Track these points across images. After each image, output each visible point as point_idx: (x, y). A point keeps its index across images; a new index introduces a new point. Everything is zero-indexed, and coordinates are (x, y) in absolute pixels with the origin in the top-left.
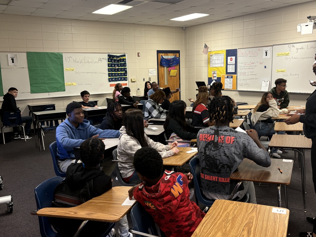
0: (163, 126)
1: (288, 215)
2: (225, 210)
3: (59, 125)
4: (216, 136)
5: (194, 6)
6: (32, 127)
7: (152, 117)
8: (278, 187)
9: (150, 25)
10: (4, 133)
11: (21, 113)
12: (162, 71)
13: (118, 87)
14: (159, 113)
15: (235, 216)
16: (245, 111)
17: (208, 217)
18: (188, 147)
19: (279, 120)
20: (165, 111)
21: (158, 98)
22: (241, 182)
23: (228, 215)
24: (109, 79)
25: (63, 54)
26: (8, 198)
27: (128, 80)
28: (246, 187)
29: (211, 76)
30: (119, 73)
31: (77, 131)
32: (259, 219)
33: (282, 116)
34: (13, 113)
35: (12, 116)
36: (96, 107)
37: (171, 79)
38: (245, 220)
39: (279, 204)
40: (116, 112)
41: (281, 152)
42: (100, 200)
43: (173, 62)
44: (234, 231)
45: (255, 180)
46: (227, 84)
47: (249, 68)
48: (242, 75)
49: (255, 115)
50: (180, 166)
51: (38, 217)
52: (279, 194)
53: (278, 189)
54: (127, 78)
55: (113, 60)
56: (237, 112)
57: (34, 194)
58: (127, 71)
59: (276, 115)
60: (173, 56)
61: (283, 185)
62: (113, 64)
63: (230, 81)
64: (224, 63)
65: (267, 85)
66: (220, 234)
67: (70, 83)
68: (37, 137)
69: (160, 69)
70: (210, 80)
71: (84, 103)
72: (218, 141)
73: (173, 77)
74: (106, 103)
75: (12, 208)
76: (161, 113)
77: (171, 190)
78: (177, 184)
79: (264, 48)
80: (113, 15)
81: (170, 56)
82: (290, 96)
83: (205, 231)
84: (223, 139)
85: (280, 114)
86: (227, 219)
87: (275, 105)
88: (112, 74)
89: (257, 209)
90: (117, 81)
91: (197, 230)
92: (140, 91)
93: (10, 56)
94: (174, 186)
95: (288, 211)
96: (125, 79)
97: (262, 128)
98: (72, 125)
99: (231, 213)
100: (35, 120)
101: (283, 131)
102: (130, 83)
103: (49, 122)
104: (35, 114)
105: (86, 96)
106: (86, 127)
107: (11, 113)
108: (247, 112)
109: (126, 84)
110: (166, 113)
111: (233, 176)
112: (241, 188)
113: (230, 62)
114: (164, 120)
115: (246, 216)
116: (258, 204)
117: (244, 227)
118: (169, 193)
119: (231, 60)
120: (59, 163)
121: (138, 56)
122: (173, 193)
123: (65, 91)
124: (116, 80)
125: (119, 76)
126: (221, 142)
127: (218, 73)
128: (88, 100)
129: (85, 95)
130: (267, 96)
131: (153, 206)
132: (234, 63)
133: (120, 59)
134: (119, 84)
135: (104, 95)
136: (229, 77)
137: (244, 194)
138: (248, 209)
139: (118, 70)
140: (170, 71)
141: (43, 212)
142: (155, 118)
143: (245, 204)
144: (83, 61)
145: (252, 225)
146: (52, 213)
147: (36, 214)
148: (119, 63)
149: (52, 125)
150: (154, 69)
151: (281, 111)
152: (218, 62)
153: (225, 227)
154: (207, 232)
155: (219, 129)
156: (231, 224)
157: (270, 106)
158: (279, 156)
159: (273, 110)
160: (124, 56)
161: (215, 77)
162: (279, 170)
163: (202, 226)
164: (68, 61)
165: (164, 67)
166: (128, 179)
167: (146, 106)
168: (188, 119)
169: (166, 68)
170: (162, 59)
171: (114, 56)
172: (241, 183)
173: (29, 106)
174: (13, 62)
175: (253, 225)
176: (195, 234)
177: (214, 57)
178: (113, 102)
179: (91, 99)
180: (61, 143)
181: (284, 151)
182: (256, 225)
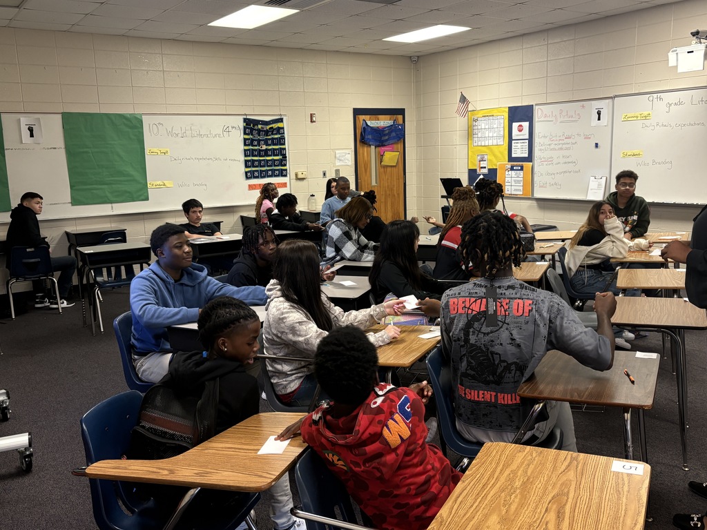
0: (367, 278)
1: (647, 476)
2: (506, 466)
3: (134, 276)
4: (491, 300)
5: (438, 10)
6: (75, 281)
7: (343, 259)
8: (626, 414)
9: (337, 51)
10: (13, 294)
11: (50, 250)
12: (365, 154)
13: (267, 192)
14: (358, 249)
15: (527, 480)
16: (552, 244)
17: (467, 481)
18: (423, 325)
19: (628, 264)
20: (372, 244)
21: (356, 215)
22: (541, 403)
23: (513, 476)
24: (246, 173)
25: (144, 118)
26: (21, 440)
27: (288, 175)
28: (553, 414)
29: (475, 165)
30: (270, 160)
31: (179, 288)
32: (582, 487)
33: (633, 254)
34: (33, 249)
35: (31, 255)
36: (218, 235)
37: (385, 172)
38: (550, 488)
39: (626, 451)
40: (262, 247)
41: (631, 336)
42: (227, 442)
43: (389, 134)
44: (527, 512)
45: (574, 399)
46: (510, 184)
47: (561, 149)
48: (545, 163)
49: (574, 252)
50: (404, 368)
51: (88, 482)
52: (626, 430)
53: (626, 418)
54: (286, 170)
55: (255, 130)
56: (533, 245)
57: (80, 430)
58: (287, 155)
59: (621, 253)
60: (389, 122)
61: (636, 410)
62: (255, 140)
63: (518, 177)
64: (504, 136)
65: (599, 185)
66: (494, 519)
67: (158, 183)
68: (85, 302)
69: (361, 150)
70: (472, 173)
71: (190, 228)
72: (495, 311)
73: (389, 169)
74: (241, 228)
75: (31, 461)
76: (362, 248)
77: (382, 430)
78: (397, 417)
79: (593, 102)
80: (255, 29)
81: (383, 122)
82: (652, 210)
83: (461, 512)
84: (506, 307)
85: (629, 251)
86: (510, 487)
87: (618, 230)
88: (254, 161)
89: (578, 464)
90: (264, 177)
91: (444, 512)
92: (315, 200)
93: (25, 121)
94: (390, 422)
95: (648, 467)
96: (282, 173)
97: (590, 282)
98: (166, 275)
99: (520, 472)
100: (80, 264)
101: (635, 290)
102: (293, 181)
103: (113, 269)
104: (81, 252)
105: (195, 212)
106: (199, 281)
107: (28, 250)
108: (555, 247)
109: (284, 185)
110: (375, 248)
111: (525, 390)
112: (543, 416)
113: (517, 135)
114: (370, 265)
115: (554, 479)
116: (580, 451)
117: (549, 503)
118: (378, 436)
119: (520, 130)
120: (135, 360)
121: (311, 122)
122: (387, 438)
123: (147, 199)
124: (263, 175)
125: (268, 166)
126: (503, 313)
127: (490, 160)
128: (200, 219)
129: (192, 210)
130: (600, 210)
131: (341, 463)
132: (527, 137)
133: (270, 128)
134: (269, 184)
135: (235, 209)
136: (515, 168)
137: (547, 429)
138: (559, 464)
139: (266, 153)
140: (382, 156)
141: (100, 471)
142: (349, 260)
143: (552, 452)
144: (188, 133)
145: (568, 498)
146: (120, 471)
147: (85, 475)
148: (269, 137)
149: (120, 276)
150: (347, 151)
151: (631, 244)
152: (491, 135)
153: (507, 504)
154: (465, 515)
155: (497, 285)
156: (519, 496)
157: (608, 233)
158: (628, 346)
159: (613, 242)
160: (281, 120)
161: (485, 168)
162: (628, 375)
163: (456, 501)
164: (155, 132)
165: (370, 145)
166: (290, 397)
167: (330, 234)
168: (424, 263)
169: (373, 147)
170: (366, 129)
171: (257, 122)
172: (541, 405)
173: (67, 234)
174: (32, 135)
175: (570, 500)
176: (439, 519)
177: (482, 124)
178: (256, 223)
179: (206, 219)
180: (140, 316)
181: (639, 335)
182: (576, 499)
